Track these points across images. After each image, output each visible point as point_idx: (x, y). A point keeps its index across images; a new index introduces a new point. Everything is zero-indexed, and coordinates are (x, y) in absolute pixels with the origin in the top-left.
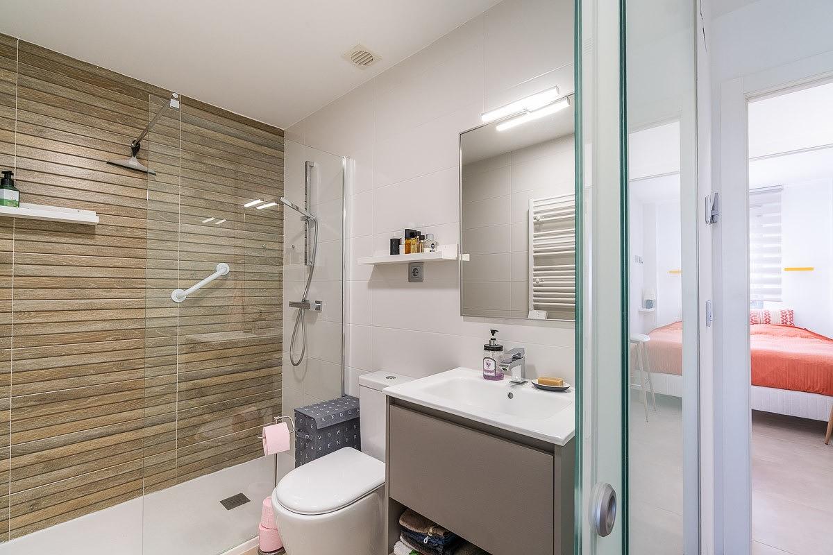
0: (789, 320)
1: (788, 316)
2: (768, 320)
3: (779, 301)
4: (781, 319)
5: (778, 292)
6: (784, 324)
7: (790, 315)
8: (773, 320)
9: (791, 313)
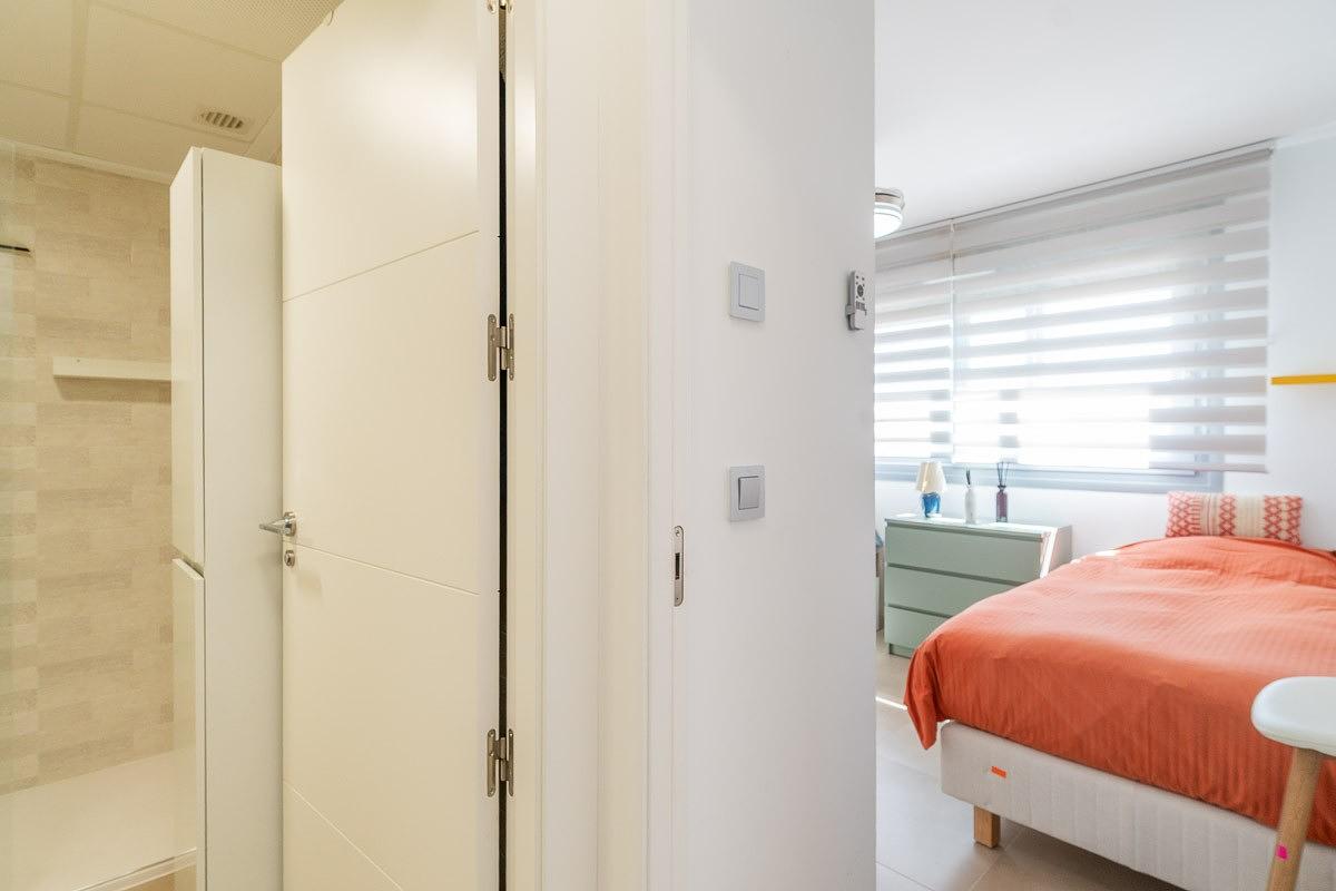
0: (1284, 525)
1: (1284, 515)
2: (1227, 526)
3: (1260, 470)
4: (1263, 523)
5: (1257, 445)
6: (1271, 538)
7: (1289, 512)
8: (1241, 525)
9: (1296, 506)
